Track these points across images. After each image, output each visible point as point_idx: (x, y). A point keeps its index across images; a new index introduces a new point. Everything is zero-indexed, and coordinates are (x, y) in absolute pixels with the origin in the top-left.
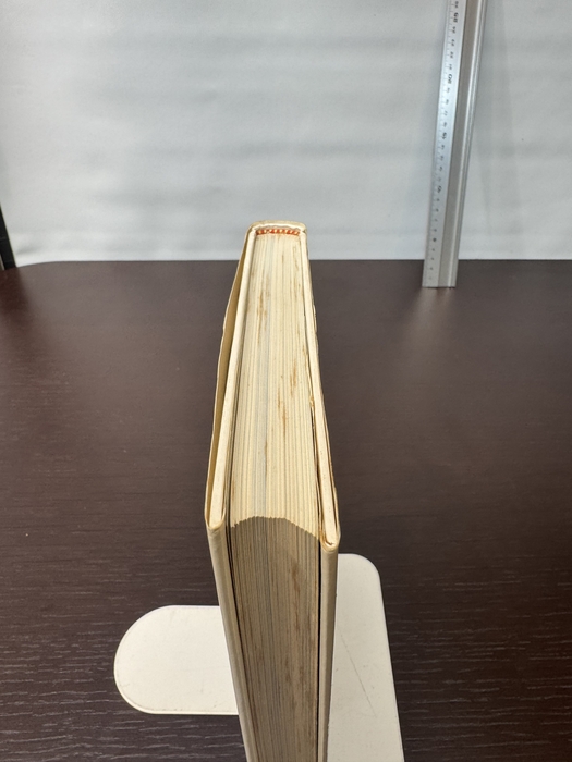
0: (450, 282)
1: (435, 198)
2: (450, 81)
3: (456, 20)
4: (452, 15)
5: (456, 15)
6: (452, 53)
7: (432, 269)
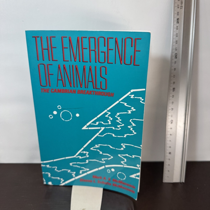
2: (176, 57)
3: (178, 22)
4: (176, 19)
5: (178, 19)
6: (177, 41)
7: (169, 171)
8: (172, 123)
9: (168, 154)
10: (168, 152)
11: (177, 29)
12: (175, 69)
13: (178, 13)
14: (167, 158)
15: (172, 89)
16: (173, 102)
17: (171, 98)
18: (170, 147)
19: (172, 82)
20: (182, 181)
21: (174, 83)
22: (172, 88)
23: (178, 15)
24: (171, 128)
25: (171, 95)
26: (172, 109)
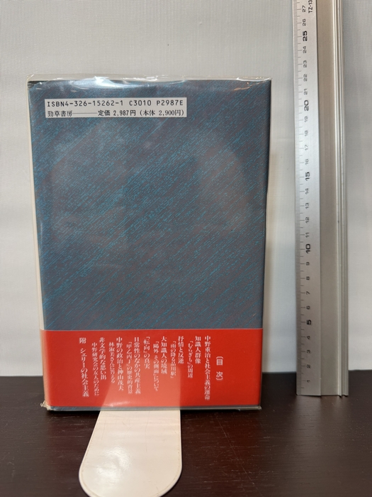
0: (340, 388)
1: (303, 260)
2: (307, 108)
3: (305, 39)
4: (301, 33)
5: (305, 33)
6: (305, 76)
7: (309, 367)
8: (308, 250)
9: (304, 326)
10: (304, 319)
11: (305, 52)
12: (306, 132)
13: (304, 20)
14: (304, 334)
16: (307, 204)
17: (302, 195)
18: (308, 308)
19: (302, 159)
21: (306, 161)
22: (302, 174)
23: (304, 24)
24: (308, 263)
25: (302, 189)
26: (308, 219)
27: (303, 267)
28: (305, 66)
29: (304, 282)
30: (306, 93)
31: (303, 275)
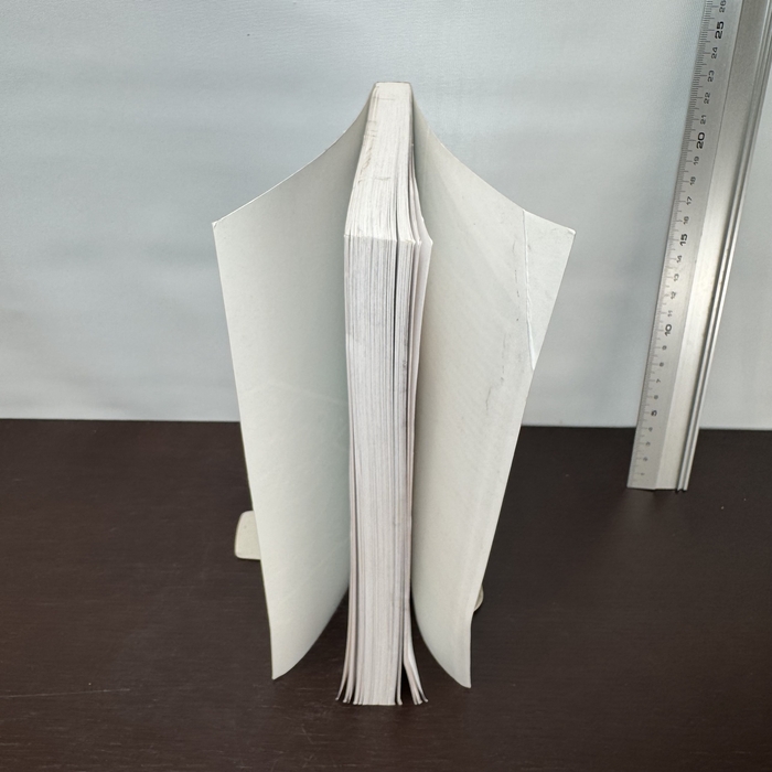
1: (659, 344)
2: (700, 144)
3: (719, 35)
4: (713, 25)
5: (720, 25)
6: (708, 95)
7: (646, 459)
8: (667, 332)
9: (647, 416)
10: (648, 409)
11: (714, 56)
12: (693, 179)
13: (723, 4)
14: (644, 424)
15: (680, 237)
16: (677, 275)
17: (673, 263)
18: (656, 397)
19: (681, 216)
20: (680, 487)
21: (686, 219)
22: (677, 236)
23: (722, 10)
24: (665, 348)
25: (674, 255)
26: (674, 294)
27: (658, 351)
28: (710, 79)
29: (655, 368)
30: (703, 122)
31: (656, 360)
